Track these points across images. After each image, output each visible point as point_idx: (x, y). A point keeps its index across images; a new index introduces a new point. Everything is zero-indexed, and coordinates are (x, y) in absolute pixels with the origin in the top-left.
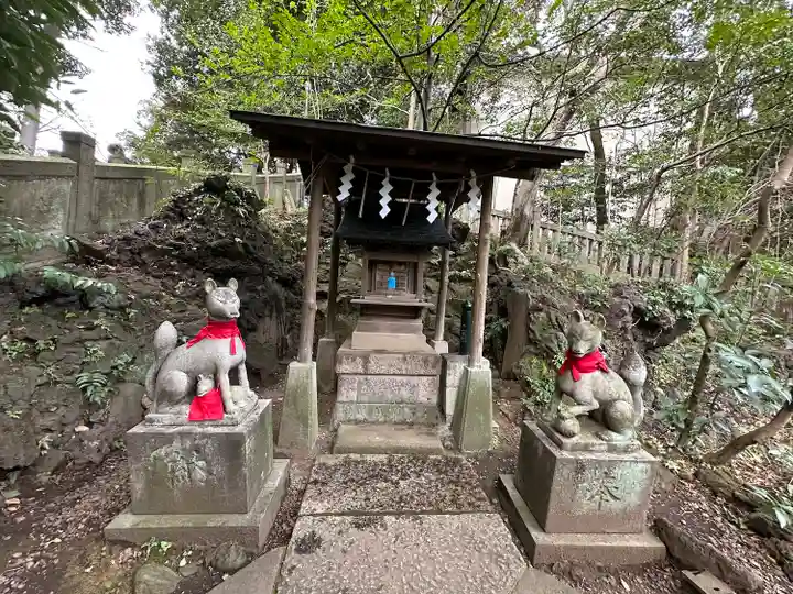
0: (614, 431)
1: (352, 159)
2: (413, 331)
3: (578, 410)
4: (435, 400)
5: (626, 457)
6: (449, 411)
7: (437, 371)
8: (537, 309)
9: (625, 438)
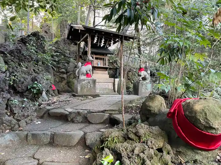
1: (97, 34)
2: (106, 74)
3: (141, 77)
4: (113, 88)
6: (116, 90)
7: (113, 82)
8: (129, 71)
9: (148, 81)
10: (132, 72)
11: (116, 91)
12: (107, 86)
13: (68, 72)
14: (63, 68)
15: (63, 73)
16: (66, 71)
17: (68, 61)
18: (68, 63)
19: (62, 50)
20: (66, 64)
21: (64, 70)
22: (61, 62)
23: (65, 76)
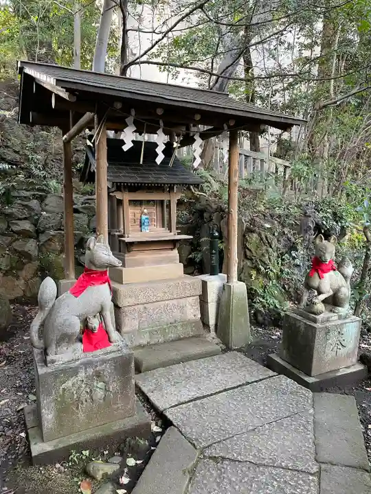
0: (338, 306)
1: (133, 112)
2: (171, 260)
3: (322, 297)
4: (199, 316)
5: (347, 321)
6: (212, 322)
7: (199, 292)
8: (250, 231)
9: (345, 310)
10: (260, 234)
11: (212, 328)
12: (177, 314)
13: (43, 232)
14: (25, 219)
15: (25, 235)
16: (35, 225)
17: (43, 190)
18: (41, 199)
19: (17, 152)
20: (34, 203)
21: (27, 226)
22: (16, 194)
23: (31, 246)
